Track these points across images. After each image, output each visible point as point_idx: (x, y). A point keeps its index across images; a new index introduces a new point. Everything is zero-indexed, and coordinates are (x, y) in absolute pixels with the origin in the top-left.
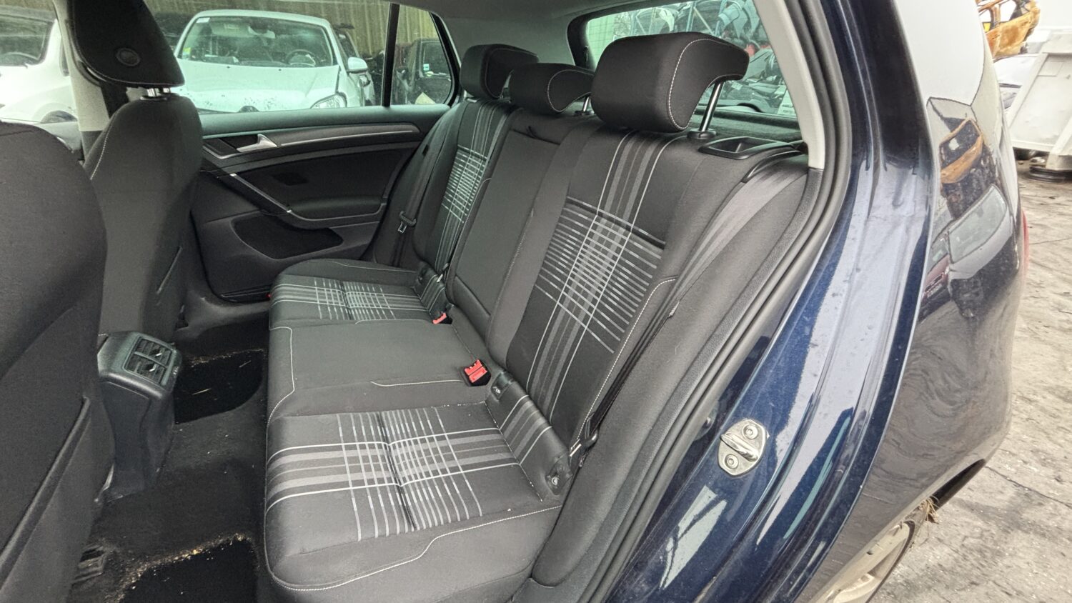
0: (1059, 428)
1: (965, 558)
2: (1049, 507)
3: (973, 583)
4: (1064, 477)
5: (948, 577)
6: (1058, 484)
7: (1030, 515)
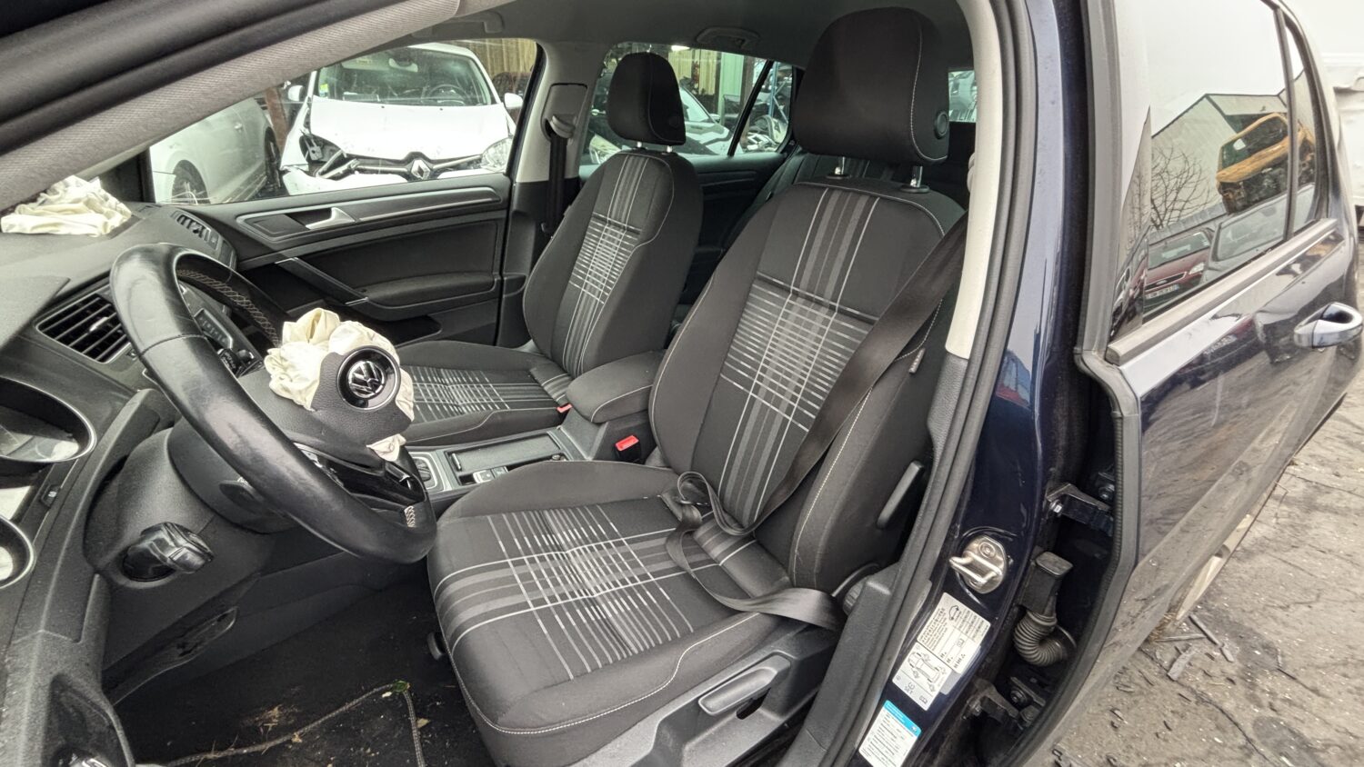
0: (1326, 438)
1: (1282, 532)
2: (1335, 494)
3: (1293, 547)
4: (1341, 473)
5: (1274, 544)
6: (1338, 478)
7: (1321, 500)
